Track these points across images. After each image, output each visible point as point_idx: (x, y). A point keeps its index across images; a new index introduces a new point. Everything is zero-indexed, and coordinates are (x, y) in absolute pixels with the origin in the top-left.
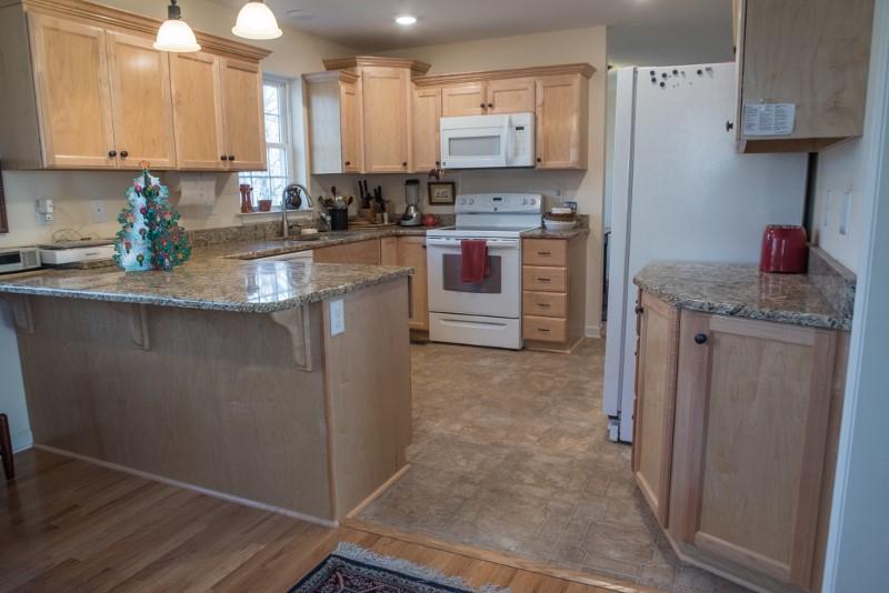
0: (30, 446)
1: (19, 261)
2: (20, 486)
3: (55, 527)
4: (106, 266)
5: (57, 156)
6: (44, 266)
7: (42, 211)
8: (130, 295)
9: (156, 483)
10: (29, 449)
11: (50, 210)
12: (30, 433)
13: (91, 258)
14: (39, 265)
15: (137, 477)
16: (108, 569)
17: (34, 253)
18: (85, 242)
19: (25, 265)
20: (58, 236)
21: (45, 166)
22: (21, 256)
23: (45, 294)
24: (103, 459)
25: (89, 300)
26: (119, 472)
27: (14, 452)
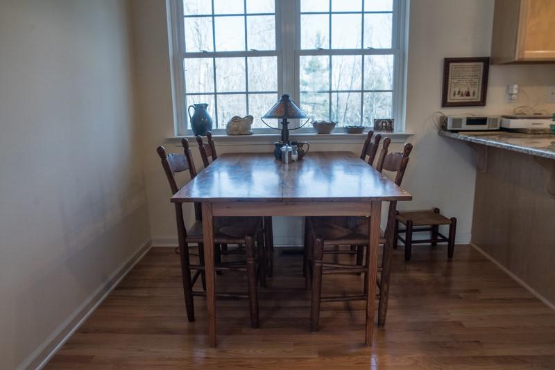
0: (468, 243)
1: (485, 124)
2: (454, 264)
3: (461, 298)
4: (546, 134)
5: (526, 52)
6: (502, 129)
7: (511, 93)
8: (548, 152)
9: (539, 301)
10: (467, 245)
11: (515, 92)
12: (470, 235)
13: (536, 127)
14: (498, 128)
15: (526, 290)
16: (478, 342)
17: (496, 119)
18: (536, 116)
19: (489, 127)
20: (517, 111)
21: (516, 59)
22: (488, 121)
23: (491, 145)
24: (508, 268)
25: (517, 152)
26: (514, 281)
27: (456, 243)
